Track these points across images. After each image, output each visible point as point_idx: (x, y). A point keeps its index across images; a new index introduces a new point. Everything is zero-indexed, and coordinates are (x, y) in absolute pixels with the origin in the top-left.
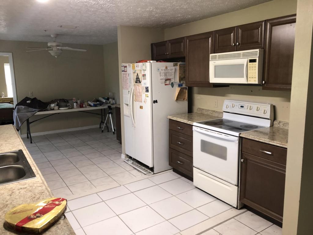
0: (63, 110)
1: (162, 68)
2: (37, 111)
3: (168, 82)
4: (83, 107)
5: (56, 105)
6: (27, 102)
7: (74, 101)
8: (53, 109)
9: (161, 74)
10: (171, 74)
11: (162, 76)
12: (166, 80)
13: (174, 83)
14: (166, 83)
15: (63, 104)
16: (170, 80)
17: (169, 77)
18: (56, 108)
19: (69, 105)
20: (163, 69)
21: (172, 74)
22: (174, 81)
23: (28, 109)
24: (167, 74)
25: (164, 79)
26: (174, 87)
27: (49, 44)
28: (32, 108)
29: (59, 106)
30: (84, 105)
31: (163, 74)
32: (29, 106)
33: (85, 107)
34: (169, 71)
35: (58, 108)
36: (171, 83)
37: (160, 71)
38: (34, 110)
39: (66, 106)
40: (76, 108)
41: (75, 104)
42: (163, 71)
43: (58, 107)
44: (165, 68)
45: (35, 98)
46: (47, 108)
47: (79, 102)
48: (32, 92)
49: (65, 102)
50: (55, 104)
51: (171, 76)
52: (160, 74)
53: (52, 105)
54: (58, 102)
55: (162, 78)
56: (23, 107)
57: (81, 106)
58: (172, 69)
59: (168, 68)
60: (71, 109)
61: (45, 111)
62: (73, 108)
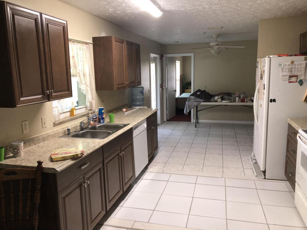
0: (224, 103)
1: (285, 63)
2: (202, 102)
3: (293, 79)
4: (244, 102)
5: (220, 98)
6: (198, 93)
7: (237, 96)
8: (217, 101)
9: (284, 70)
10: (299, 69)
11: (285, 72)
12: (291, 77)
13: (304, 81)
14: (290, 81)
15: (226, 97)
16: (297, 76)
17: (296, 74)
18: (219, 100)
19: (231, 99)
20: (288, 63)
21: (302, 69)
22: (304, 77)
23: (196, 99)
24: (293, 70)
25: (288, 76)
26: (303, 86)
27: (211, 44)
28: (200, 98)
29: (223, 99)
30: (246, 100)
31: (287, 70)
32: (198, 96)
33: (247, 102)
34: (296, 66)
35: (221, 101)
36: (298, 81)
37: (283, 66)
38: (200, 100)
39: (229, 99)
40: (238, 102)
41: (237, 98)
42: (287, 67)
43: (221, 99)
44: (290, 63)
45: (205, 91)
46: (211, 99)
47: (242, 96)
48: (206, 86)
49: (229, 95)
50: (219, 96)
51: (299, 72)
52: (282, 69)
53: (216, 98)
54: (223, 95)
55: (284, 74)
56: (193, 97)
57: (243, 101)
58: (301, 64)
59: (295, 63)
60: (233, 102)
61: (209, 102)
62: (235, 101)
